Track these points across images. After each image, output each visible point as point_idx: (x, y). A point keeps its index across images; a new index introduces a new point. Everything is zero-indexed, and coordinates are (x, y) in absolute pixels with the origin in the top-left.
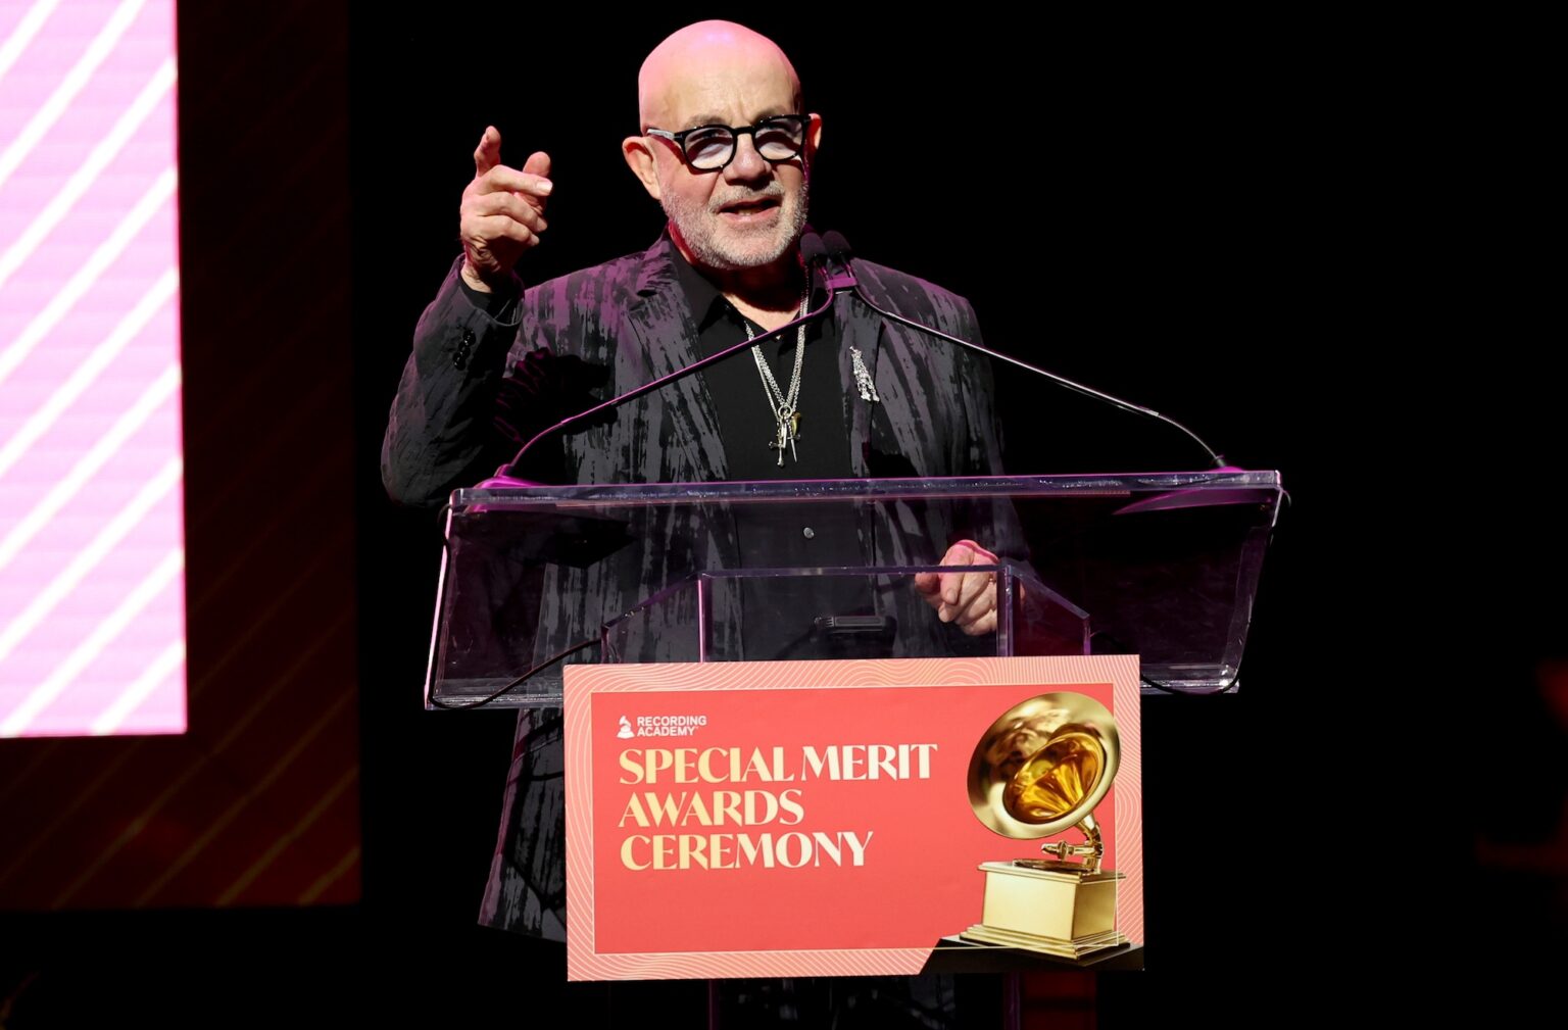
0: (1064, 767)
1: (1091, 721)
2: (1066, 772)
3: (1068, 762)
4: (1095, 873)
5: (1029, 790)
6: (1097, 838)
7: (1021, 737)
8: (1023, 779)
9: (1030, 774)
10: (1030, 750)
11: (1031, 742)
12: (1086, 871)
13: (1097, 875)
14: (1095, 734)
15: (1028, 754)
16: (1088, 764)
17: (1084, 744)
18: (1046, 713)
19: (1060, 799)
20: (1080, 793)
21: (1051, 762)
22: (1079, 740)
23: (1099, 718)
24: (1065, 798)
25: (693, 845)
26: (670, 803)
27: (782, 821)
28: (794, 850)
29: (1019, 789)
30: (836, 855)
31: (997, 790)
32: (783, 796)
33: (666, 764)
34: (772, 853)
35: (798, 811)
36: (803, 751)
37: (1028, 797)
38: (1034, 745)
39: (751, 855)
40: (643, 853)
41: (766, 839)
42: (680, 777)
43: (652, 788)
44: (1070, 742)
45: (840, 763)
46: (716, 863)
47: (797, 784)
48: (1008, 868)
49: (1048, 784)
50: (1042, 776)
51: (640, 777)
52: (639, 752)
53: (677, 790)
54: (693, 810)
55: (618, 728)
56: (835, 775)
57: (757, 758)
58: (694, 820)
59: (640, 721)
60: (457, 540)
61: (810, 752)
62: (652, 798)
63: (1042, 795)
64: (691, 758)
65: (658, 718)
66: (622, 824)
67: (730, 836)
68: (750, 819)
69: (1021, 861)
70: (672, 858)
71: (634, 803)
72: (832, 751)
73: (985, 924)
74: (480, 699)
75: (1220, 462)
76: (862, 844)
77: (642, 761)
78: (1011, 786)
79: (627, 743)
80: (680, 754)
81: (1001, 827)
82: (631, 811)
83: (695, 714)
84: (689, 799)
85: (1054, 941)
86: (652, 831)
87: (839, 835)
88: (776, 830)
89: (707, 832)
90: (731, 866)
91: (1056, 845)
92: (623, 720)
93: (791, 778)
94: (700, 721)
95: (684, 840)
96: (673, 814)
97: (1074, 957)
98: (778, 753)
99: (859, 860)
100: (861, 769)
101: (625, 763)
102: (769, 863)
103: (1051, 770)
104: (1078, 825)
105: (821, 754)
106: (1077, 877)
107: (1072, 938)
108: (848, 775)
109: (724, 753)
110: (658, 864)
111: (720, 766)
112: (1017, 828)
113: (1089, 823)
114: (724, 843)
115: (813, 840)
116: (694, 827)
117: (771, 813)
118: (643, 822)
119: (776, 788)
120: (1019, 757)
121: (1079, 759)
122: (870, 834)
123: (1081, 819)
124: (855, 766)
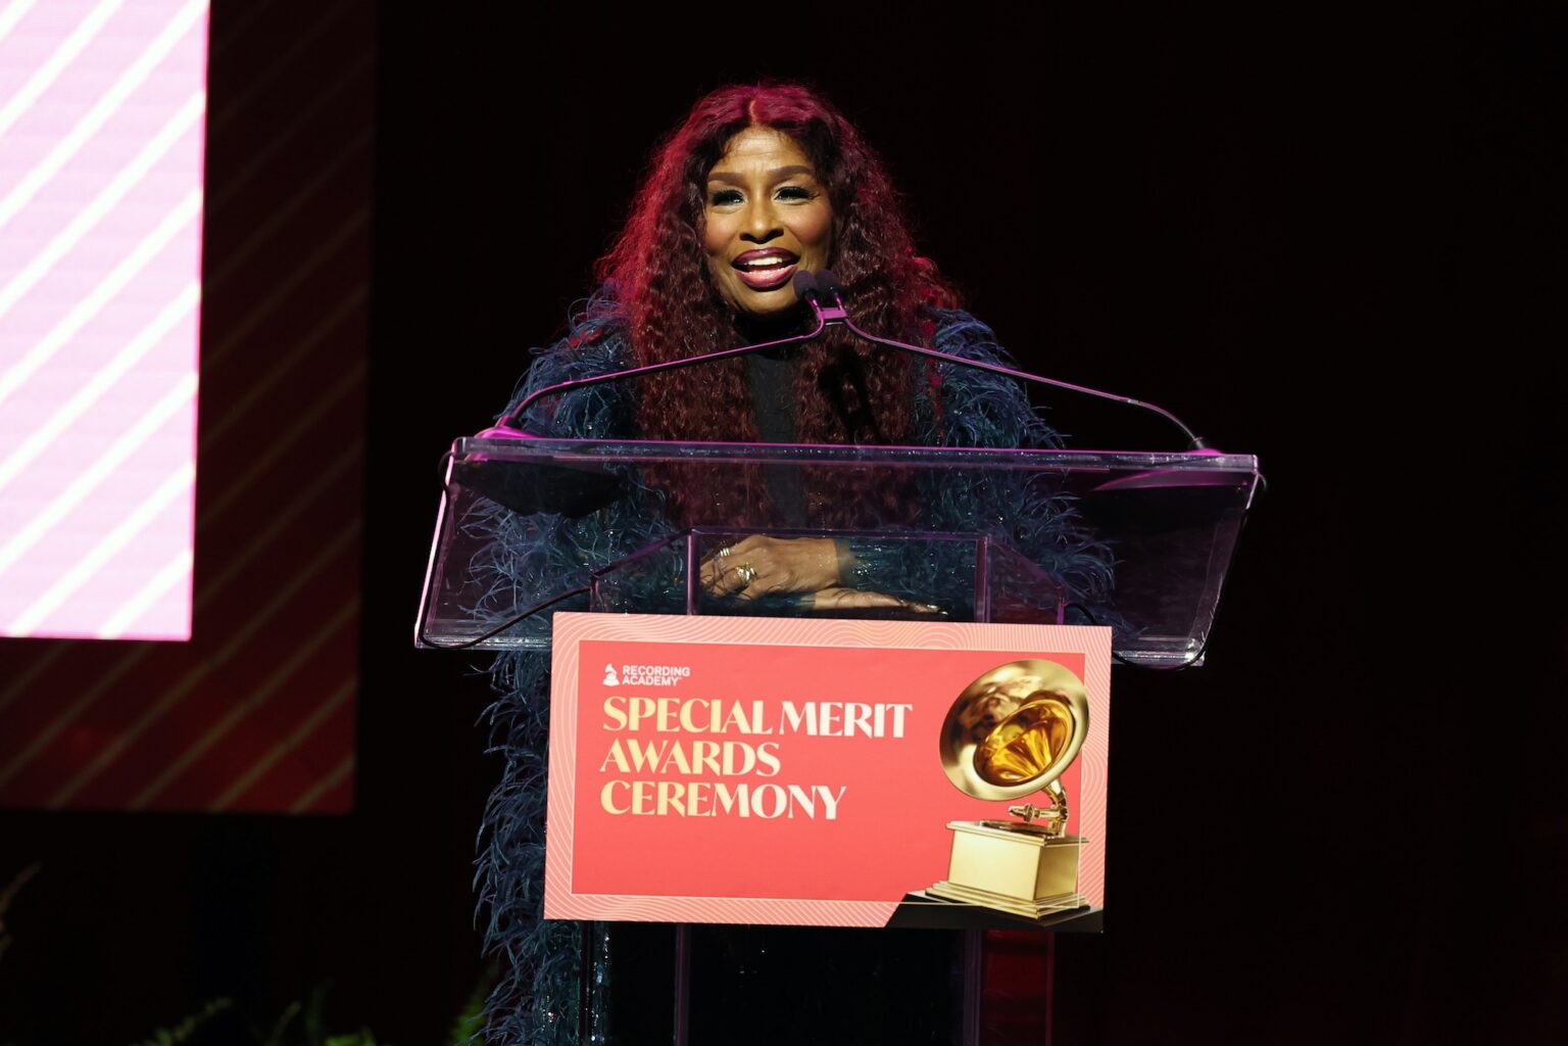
0: (1034, 733)
1: (1063, 689)
2: (1036, 737)
3: (1039, 728)
4: (1059, 836)
5: (999, 754)
6: (1063, 802)
7: (994, 702)
8: (994, 742)
9: (1000, 738)
10: (1002, 714)
11: (1004, 708)
12: (1051, 835)
13: (1062, 839)
14: (1066, 701)
15: (1000, 718)
16: (1057, 731)
17: (1055, 711)
18: (1018, 679)
19: (1029, 764)
20: (1048, 759)
21: (1022, 726)
22: (1049, 707)
23: (1070, 686)
24: (1034, 763)
25: (671, 792)
26: (651, 751)
27: (759, 773)
28: (769, 801)
29: (989, 752)
30: (809, 808)
31: (969, 752)
32: (761, 749)
33: (649, 712)
34: (749, 803)
35: (774, 763)
36: (782, 706)
37: (996, 759)
38: (1006, 709)
39: (728, 804)
40: (622, 798)
41: (743, 789)
42: (662, 726)
43: (633, 735)
44: (1041, 709)
45: (817, 719)
46: (693, 811)
47: (775, 737)
48: (976, 827)
49: (1018, 749)
50: (1012, 740)
51: (623, 725)
52: (623, 700)
53: (658, 738)
54: (673, 758)
55: (604, 675)
56: (812, 730)
57: (737, 710)
58: (674, 768)
59: (626, 669)
60: (457, 488)
61: (789, 707)
62: (633, 745)
63: (1012, 759)
64: (672, 707)
65: (643, 667)
66: (603, 769)
67: (708, 785)
68: (728, 770)
69: (988, 822)
70: (649, 805)
71: (616, 749)
72: (810, 707)
73: (951, 880)
74: (469, 640)
75: (1199, 444)
76: (835, 799)
77: (625, 708)
78: (982, 749)
79: (611, 691)
80: (663, 703)
81: (970, 788)
82: (612, 757)
83: (678, 665)
84: (670, 747)
85: (1016, 900)
86: (632, 776)
87: (814, 788)
88: (752, 781)
89: (687, 780)
90: (707, 814)
91: (1023, 808)
92: (609, 668)
93: (770, 731)
94: (685, 672)
95: (663, 787)
96: (654, 761)
97: (1036, 917)
98: (758, 706)
99: (831, 814)
100: (837, 726)
101: (610, 709)
102: (744, 812)
103: (1021, 735)
104: (1045, 789)
105: (800, 709)
106: (1042, 840)
107: (1035, 898)
108: (825, 731)
109: (706, 704)
110: (637, 809)
111: (701, 716)
112: (986, 790)
113: (1056, 787)
114: (702, 792)
115: (788, 792)
116: (674, 775)
117: (749, 765)
118: (624, 767)
119: (754, 741)
120: (991, 720)
121: (1049, 725)
122: (843, 789)
123: (1049, 784)
124: (833, 723)
